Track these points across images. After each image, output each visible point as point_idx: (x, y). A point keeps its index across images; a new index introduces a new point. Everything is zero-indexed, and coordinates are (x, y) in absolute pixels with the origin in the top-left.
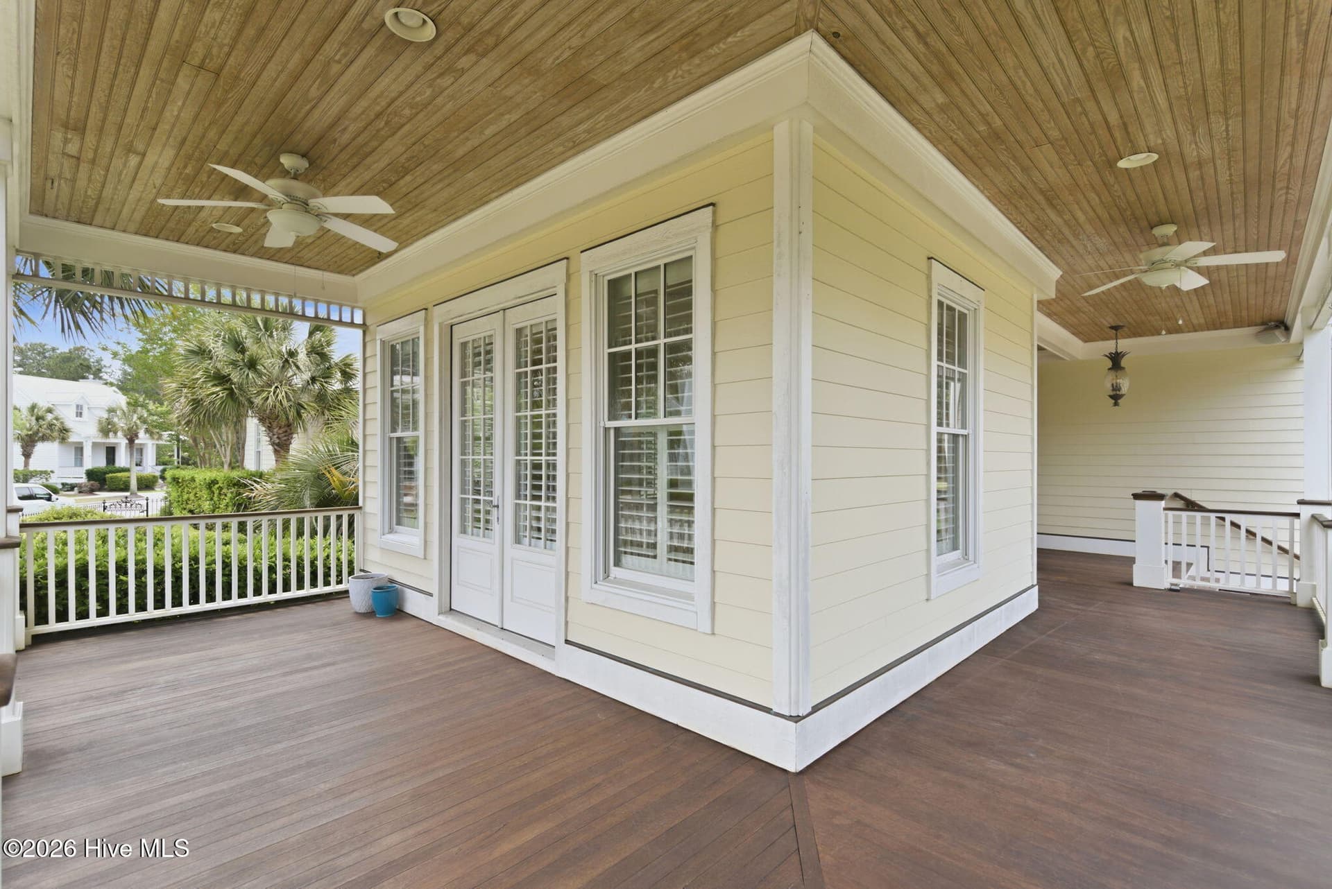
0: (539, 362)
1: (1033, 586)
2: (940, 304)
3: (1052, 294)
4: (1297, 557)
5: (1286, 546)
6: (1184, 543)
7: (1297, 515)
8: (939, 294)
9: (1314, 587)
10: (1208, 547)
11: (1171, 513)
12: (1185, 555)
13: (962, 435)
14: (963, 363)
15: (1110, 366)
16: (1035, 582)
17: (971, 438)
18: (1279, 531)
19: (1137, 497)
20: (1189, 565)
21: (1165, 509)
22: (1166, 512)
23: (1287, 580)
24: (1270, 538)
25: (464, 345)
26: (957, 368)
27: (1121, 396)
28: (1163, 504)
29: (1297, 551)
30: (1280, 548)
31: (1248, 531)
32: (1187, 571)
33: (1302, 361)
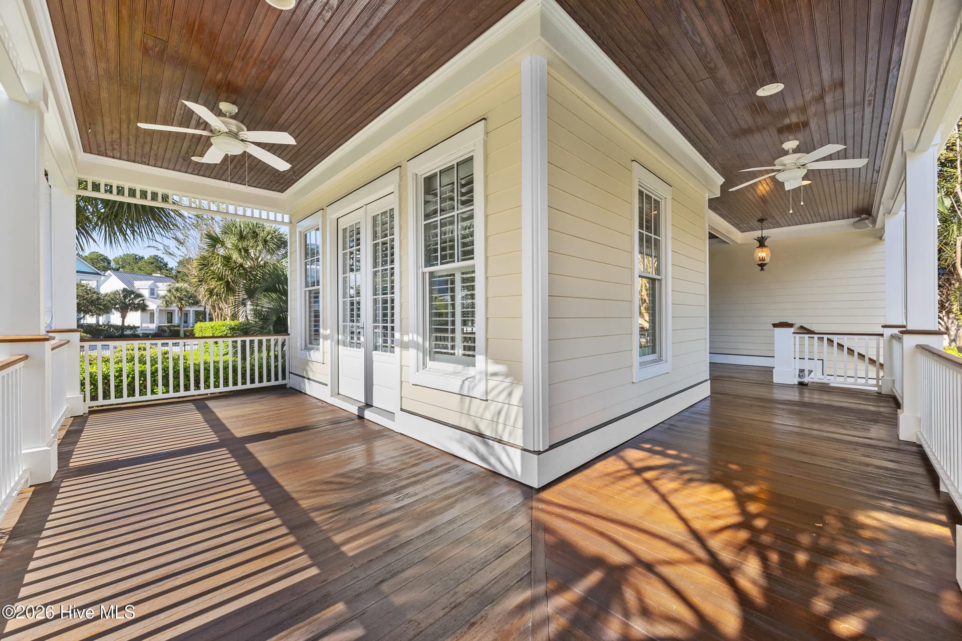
0: (386, 236)
1: (707, 380)
2: (641, 193)
3: (718, 194)
4: (881, 365)
5: (875, 358)
6: (806, 358)
7: (882, 335)
8: (640, 185)
9: (893, 381)
10: (823, 360)
11: (797, 336)
12: (807, 365)
13: (658, 280)
14: (657, 232)
15: (758, 245)
16: (708, 378)
17: (663, 281)
18: (870, 347)
19: (775, 325)
20: (810, 372)
21: (794, 333)
22: (794, 335)
23: (875, 380)
24: (863, 353)
25: (345, 230)
26: (653, 236)
27: (765, 265)
28: (792, 330)
29: (882, 361)
30: (870, 359)
31: (849, 349)
32: (809, 375)
33: (884, 240)
